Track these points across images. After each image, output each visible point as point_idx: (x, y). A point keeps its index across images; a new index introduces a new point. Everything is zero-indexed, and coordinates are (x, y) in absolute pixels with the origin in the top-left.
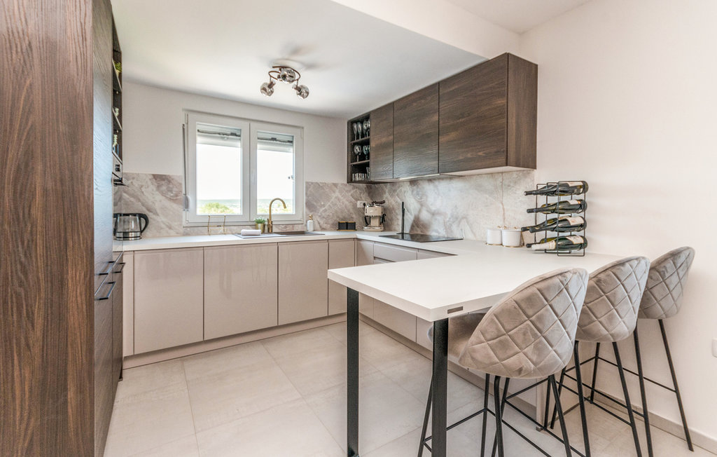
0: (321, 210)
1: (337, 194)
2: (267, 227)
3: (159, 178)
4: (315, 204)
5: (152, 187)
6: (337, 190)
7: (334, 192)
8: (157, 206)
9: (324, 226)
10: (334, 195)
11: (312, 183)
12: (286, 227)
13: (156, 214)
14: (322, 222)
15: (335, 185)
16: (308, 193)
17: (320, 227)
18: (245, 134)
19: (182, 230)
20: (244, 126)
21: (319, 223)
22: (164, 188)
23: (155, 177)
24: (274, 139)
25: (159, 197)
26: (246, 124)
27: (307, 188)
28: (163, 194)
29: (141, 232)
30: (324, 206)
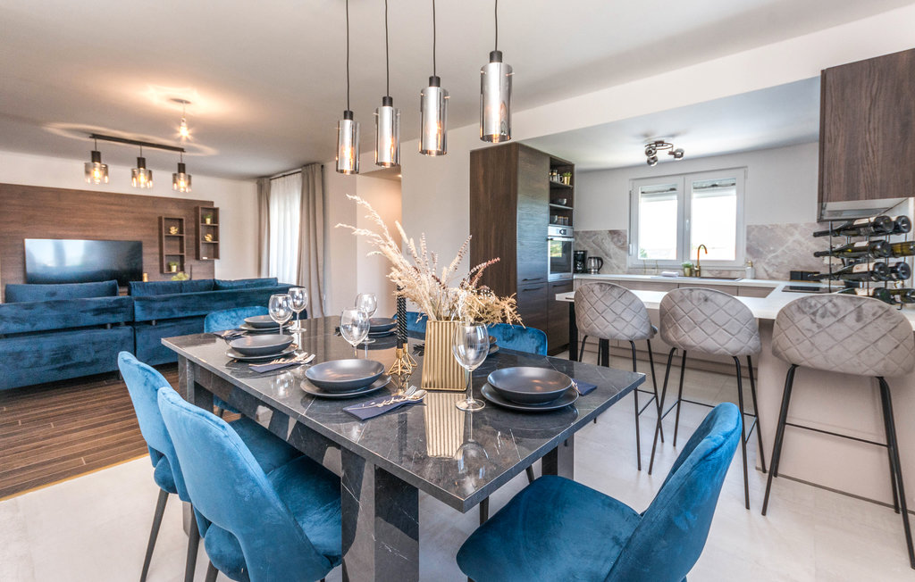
0: (770, 256)
1: (797, 236)
2: (694, 271)
3: (613, 233)
4: (761, 249)
5: (609, 239)
6: (796, 232)
7: (792, 235)
8: (611, 252)
9: (775, 274)
10: (791, 239)
11: (756, 226)
12: (720, 273)
13: (611, 258)
14: (770, 271)
15: (795, 226)
16: (751, 237)
17: (768, 275)
18: (680, 188)
19: (626, 270)
20: (678, 182)
21: (766, 271)
22: (616, 239)
23: (611, 232)
24: (714, 186)
25: (613, 246)
26: (682, 178)
27: (748, 233)
28: (615, 243)
29: (599, 269)
30: (774, 251)
